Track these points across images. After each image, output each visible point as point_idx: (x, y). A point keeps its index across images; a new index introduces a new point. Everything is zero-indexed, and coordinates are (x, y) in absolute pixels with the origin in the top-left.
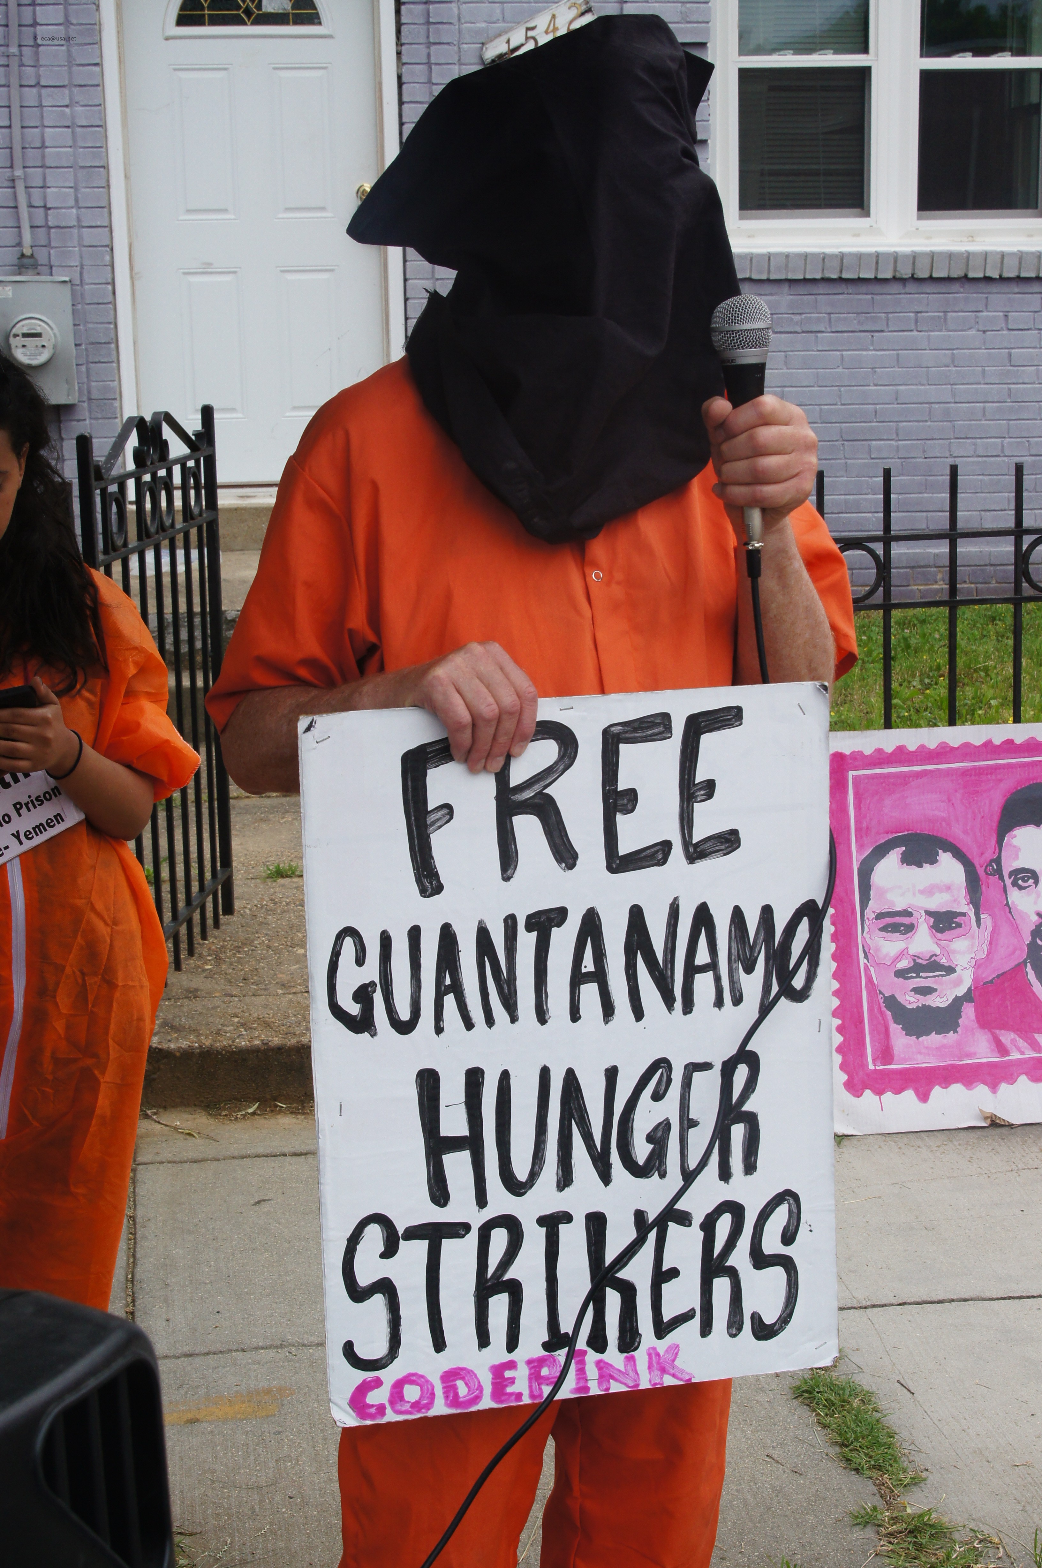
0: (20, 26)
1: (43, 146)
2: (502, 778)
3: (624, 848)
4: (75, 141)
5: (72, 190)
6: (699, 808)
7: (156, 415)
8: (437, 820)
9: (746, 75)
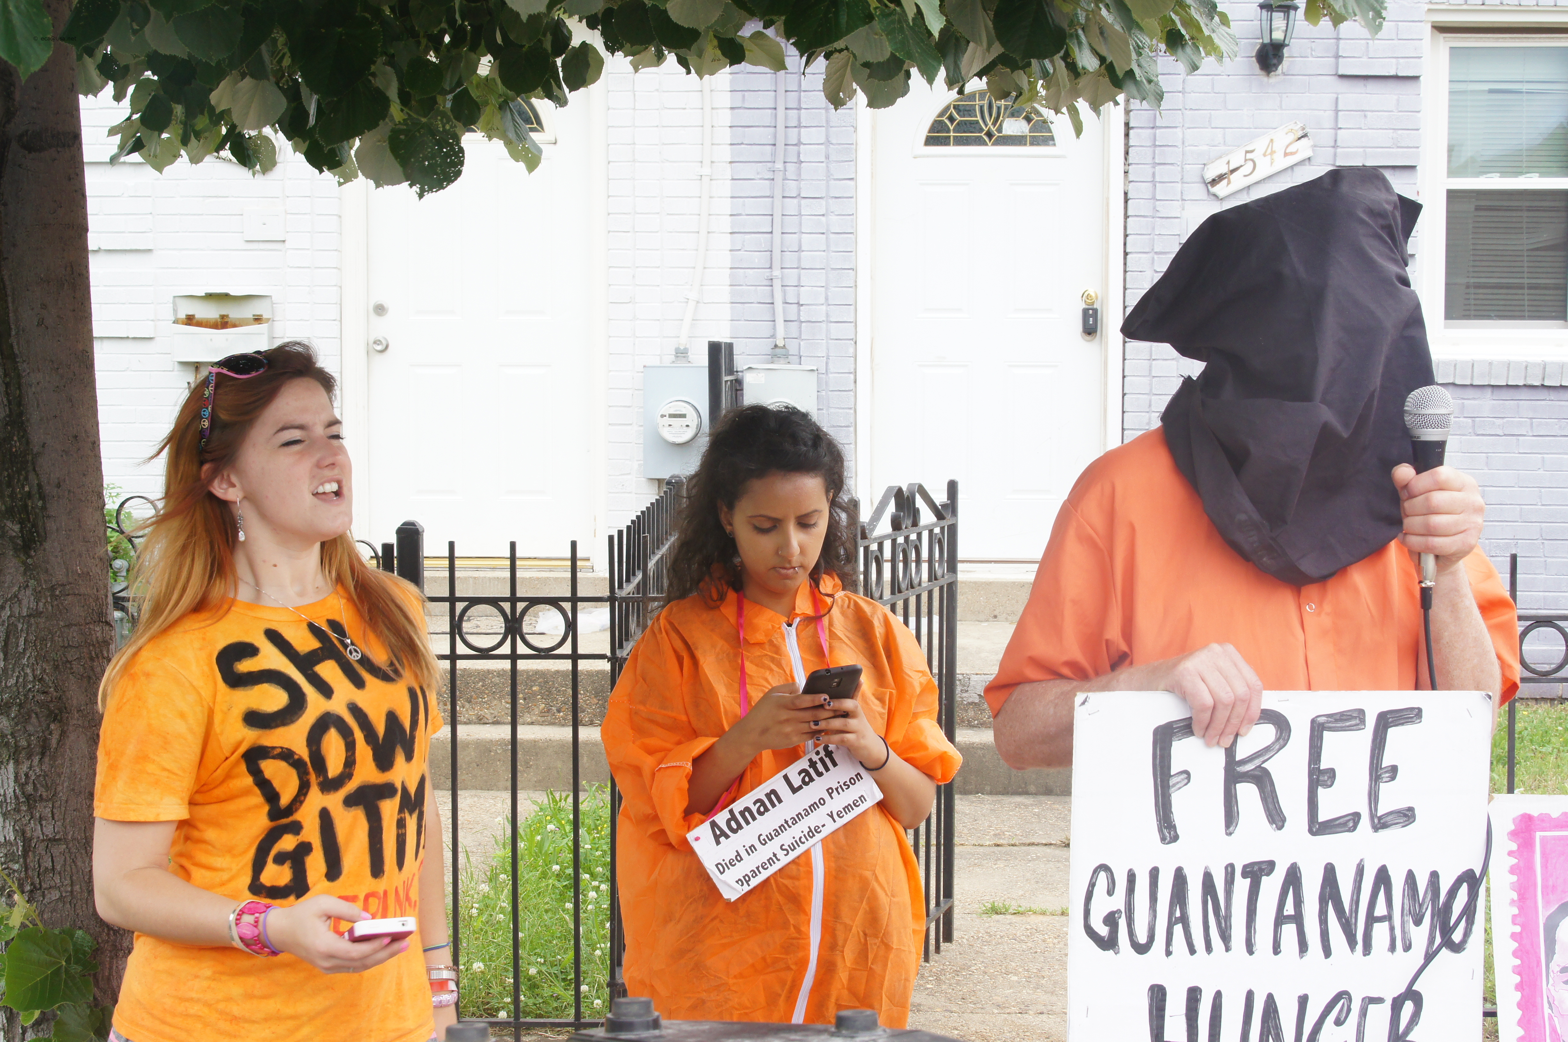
0: (786, 145)
1: (800, 250)
2: (1230, 752)
3: (1322, 817)
4: (828, 246)
5: (823, 289)
6: (1384, 788)
7: (911, 485)
8: (1178, 783)
9: (1453, 196)
